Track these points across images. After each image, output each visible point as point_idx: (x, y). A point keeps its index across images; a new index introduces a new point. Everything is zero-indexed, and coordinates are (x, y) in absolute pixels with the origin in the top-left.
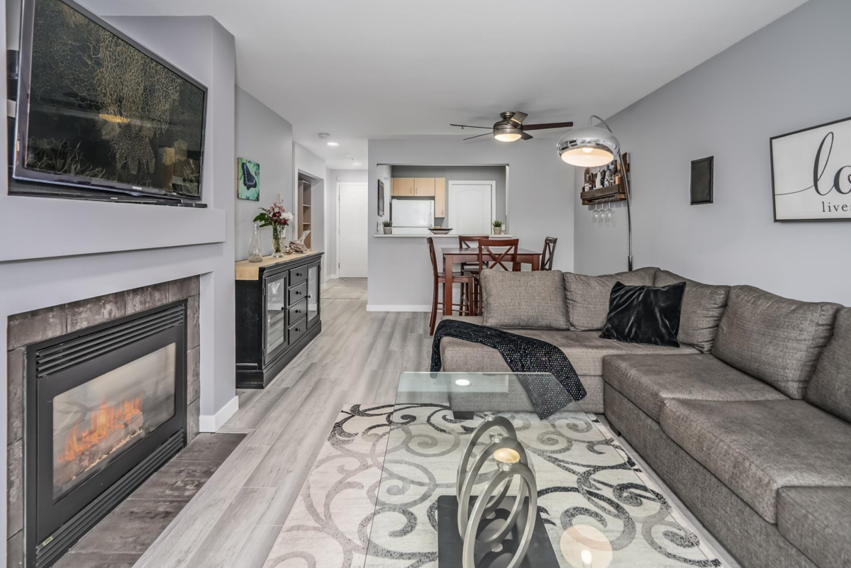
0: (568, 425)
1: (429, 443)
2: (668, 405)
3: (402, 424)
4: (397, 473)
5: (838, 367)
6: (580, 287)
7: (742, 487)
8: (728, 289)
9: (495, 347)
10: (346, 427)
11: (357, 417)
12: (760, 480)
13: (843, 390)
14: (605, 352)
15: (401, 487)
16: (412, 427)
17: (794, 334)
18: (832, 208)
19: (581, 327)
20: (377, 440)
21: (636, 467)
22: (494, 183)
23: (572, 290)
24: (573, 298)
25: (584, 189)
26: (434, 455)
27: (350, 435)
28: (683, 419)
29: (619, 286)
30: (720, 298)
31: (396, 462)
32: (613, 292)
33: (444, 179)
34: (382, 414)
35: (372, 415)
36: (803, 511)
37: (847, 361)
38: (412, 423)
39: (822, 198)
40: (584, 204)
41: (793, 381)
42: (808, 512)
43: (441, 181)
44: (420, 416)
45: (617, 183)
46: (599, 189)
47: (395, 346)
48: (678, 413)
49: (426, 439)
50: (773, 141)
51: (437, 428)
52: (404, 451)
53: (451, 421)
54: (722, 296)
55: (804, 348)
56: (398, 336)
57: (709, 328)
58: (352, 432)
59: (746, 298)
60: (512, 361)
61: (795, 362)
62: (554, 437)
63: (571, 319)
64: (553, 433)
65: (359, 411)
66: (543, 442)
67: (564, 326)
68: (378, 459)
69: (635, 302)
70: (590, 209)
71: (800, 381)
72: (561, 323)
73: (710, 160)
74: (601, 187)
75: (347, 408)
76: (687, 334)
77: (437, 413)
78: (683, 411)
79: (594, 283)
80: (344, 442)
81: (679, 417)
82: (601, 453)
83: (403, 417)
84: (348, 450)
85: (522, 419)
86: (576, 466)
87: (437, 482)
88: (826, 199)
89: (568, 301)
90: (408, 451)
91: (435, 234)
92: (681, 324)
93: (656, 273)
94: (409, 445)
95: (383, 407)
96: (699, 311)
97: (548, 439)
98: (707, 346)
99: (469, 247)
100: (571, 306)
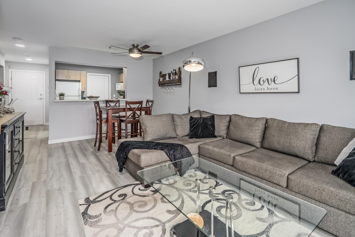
0: (189, 176)
1: (143, 204)
2: (237, 158)
3: (122, 200)
4: (141, 226)
5: (273, 136)
6: (179, 119)
7: (275, 179)
8: (230, 116)
9: (162, 150)
10: (90, 212)
11: (92, 205)
12: (281, 175)
13: (277, 143)
14: (198, 144)
15: (149, 232)
16: (128, 200)
17: (257, 128)
18: (258, 89)
19: (181, 135)
20: (116, 213)
21: (220, 184)
22: (110, 75)
23: (177, 121)
24: (177, 124)
25: (159, 80)
26: (150, 209)
27: (97, 217)
28: (245, 162)
29: (191, 118)
30: (228, 119)
31: (136, 220)
32: (190, 120)
33: (85, 72)
34: (106, 198)
35: (101, 201)
36: (299, 180)
37: (275, 134)
38: (126, 198)
39: (255, 86)
40: (159, 86)
41: (258, 142)
42: (300, 180)
43: (83, 73)
44: (128, 193)
45: (177, 78)
46: (168, 81)
47: (82, 160)
48: (242, 160)
49: (140, 203)
50: (240, 68)
51: (140, 196)
52: (134, 213)
53: (144, 190)
54: (229, 118)
55: (260, 132)
56: (79, 155)
57: (225, 129)
58: (97, 214)
59: (238, 118)
60: (170, 154)
61: (258, 136)
62: (188, 182)
63: (177, 133)
64: (187, 181)
65: (91, 201)
66: (186, 186)
67: (176, 136)
68: (124, 222)
69: (200, 124)
70: (161, 88)
71: (259, 142)
72: (175, 135)
73: (216, 73)
74: (169, 79)
75: (82, 201)
76: (218, 133)
77: (134, 188)
78: (244, 159)
79: (183, 117)
80: (96, 222)
81: (243, 162)
82: (207, 183)
83: (119, 196)
84: (103, 225)
85: (171, 179)
86: (204, 191)
87: (163, 222)
88: (256, 87)
89: (175, 126)
90: (137, 213)
91: (90, 99)
92: (216, 129)
93: (200, 112)
94: (134, 209)
95: (104, 194)
96: (222, 124)
97: (187, 184)
98: (225, 136)
99: (110, 105)
100: (176, 128)
